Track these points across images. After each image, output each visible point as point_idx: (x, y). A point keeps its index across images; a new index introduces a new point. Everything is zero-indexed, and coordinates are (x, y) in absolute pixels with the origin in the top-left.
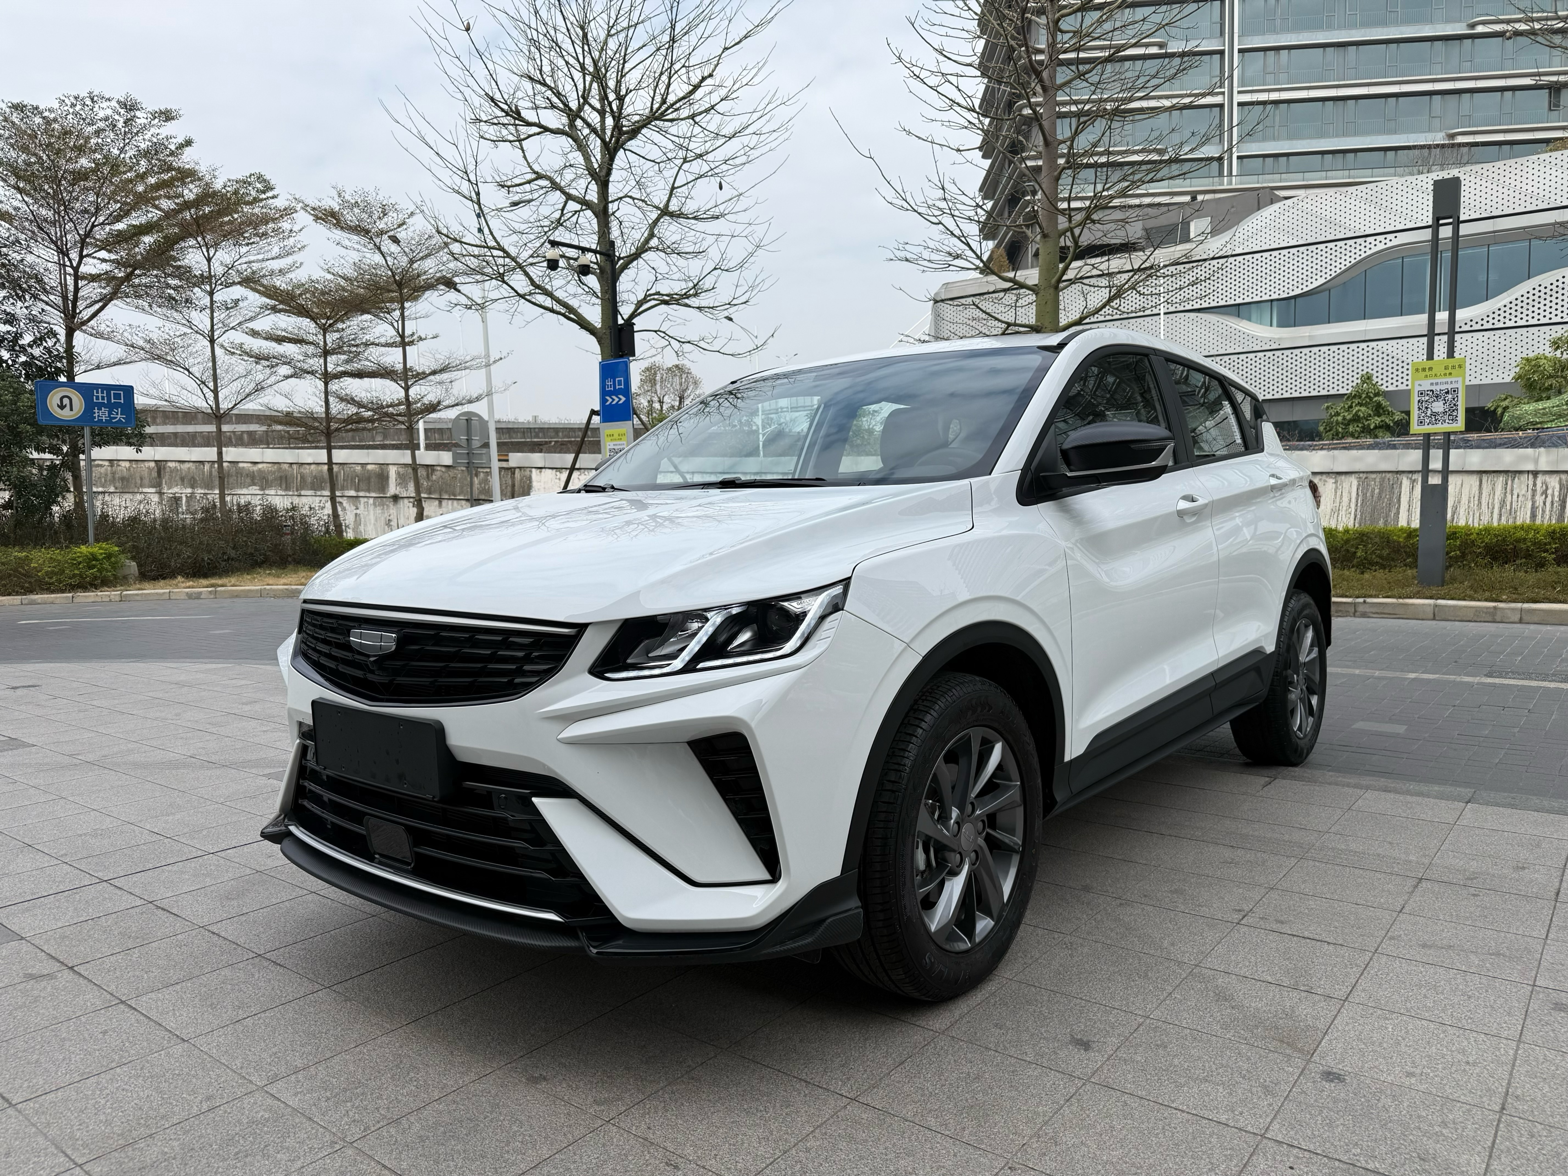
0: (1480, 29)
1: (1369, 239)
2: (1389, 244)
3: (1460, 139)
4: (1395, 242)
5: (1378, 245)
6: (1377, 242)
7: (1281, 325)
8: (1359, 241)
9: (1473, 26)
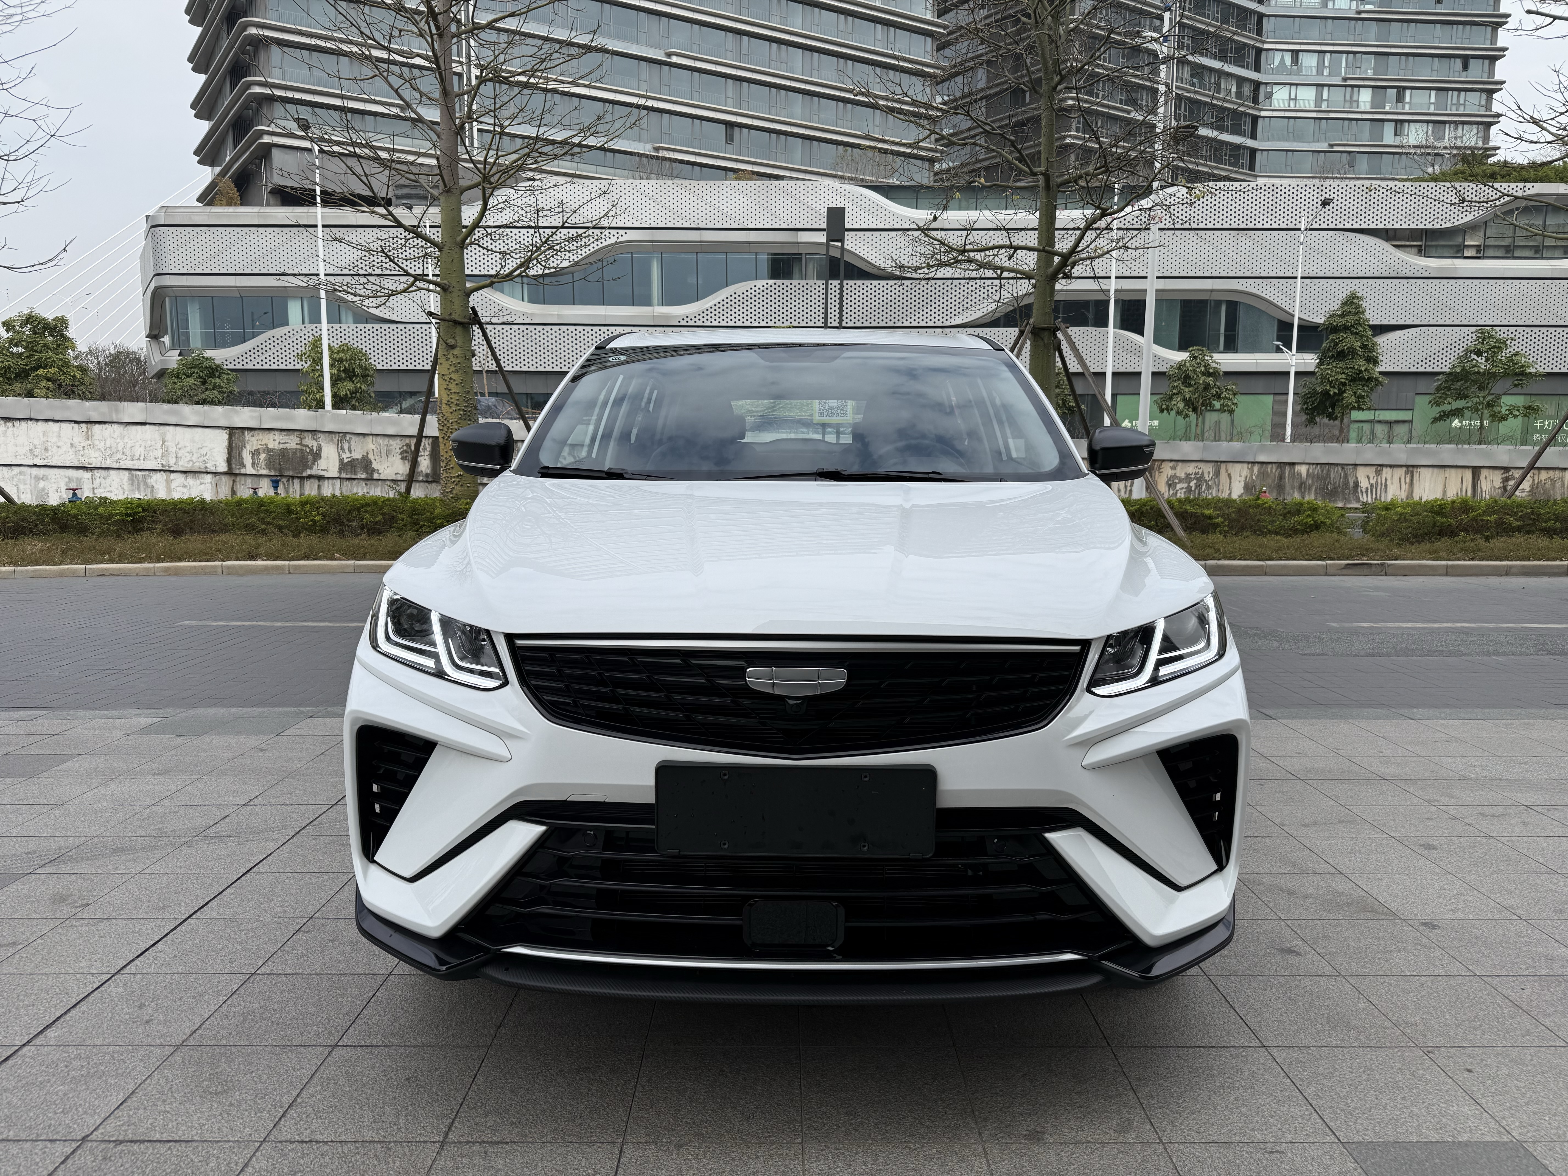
0: (675, 59)
1: (604, 231)
2: (621, 239)
3: (662, 154)
4: (625, 238)
5: (612, 238)
7: (531, 301)
8: (596, 231)
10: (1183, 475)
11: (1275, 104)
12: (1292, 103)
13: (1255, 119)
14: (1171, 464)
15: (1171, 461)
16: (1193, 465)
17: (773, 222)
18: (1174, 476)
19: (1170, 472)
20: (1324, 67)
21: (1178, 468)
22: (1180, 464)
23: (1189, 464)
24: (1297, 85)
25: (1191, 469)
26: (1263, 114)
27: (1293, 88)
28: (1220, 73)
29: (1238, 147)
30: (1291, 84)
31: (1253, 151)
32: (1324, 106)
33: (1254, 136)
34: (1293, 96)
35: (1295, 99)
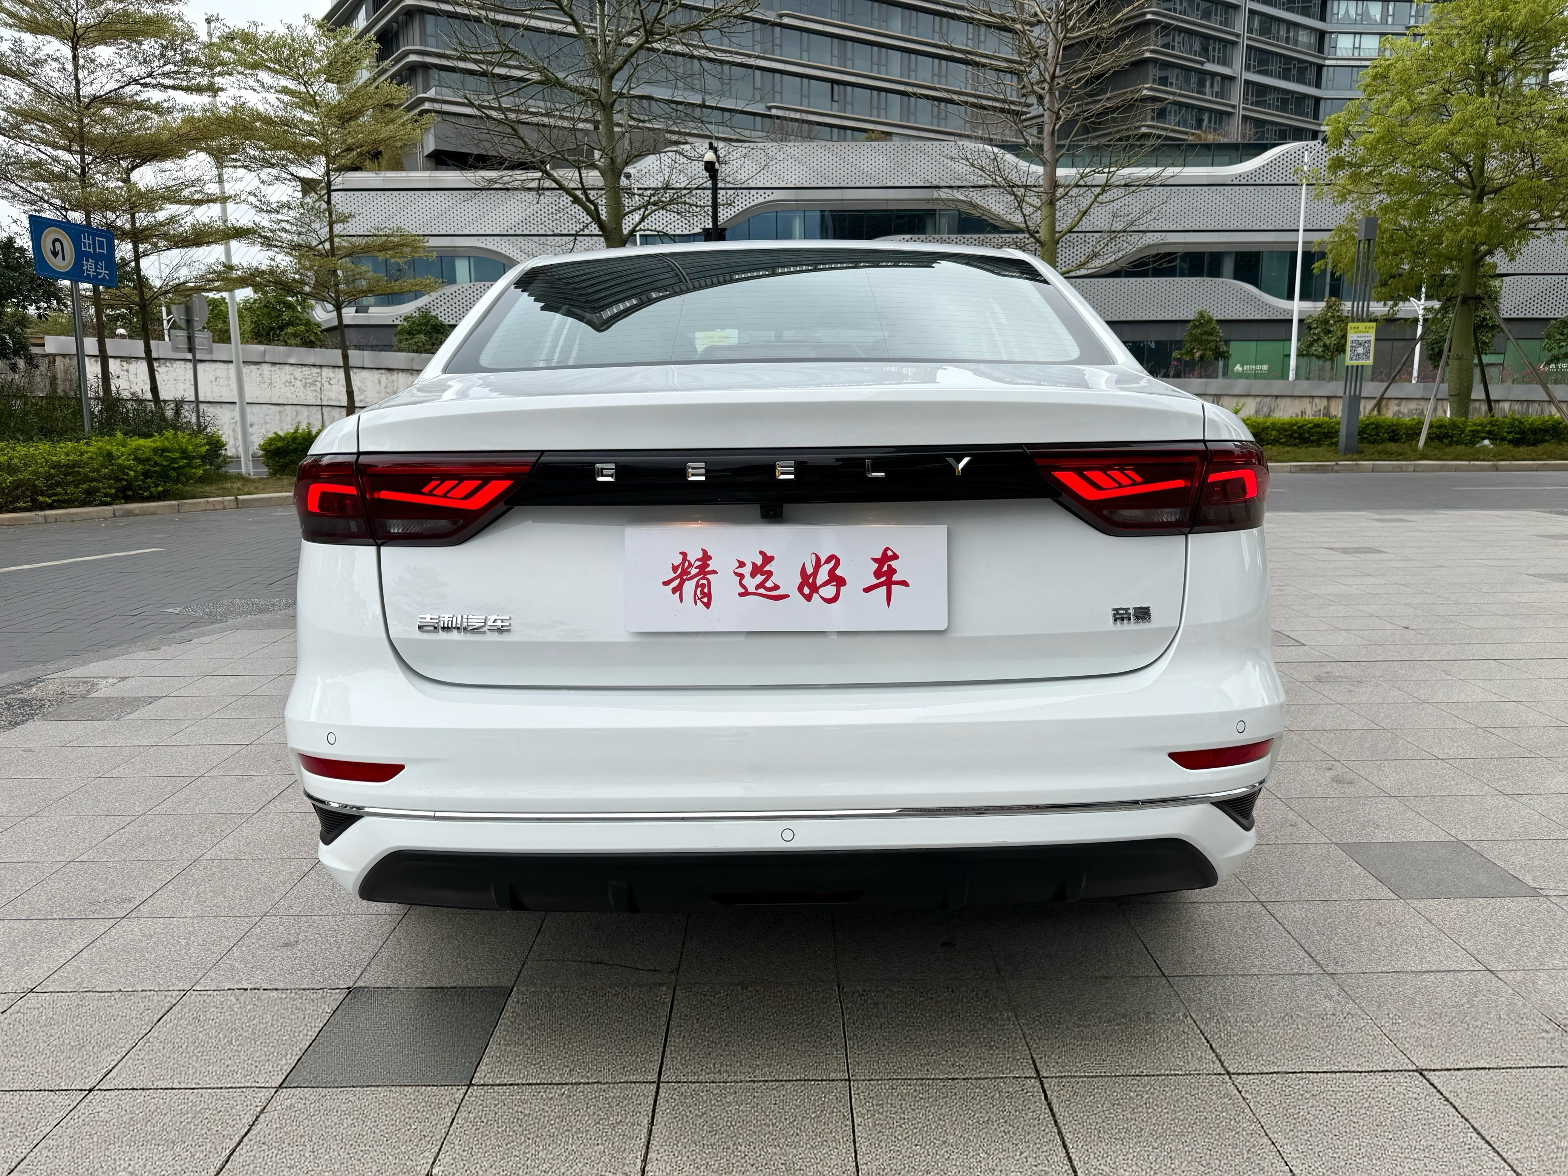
0: (786, 20)
1: (753, 192)
2: (768, 199)
3: (774, 112)
4: (772, 198)
6: (759, 195)
10: (1406, 411)
11: (1340, 53)
12: (1356, 51)
13: (1320, 67)
14: (1396, 402)
15: (1397, 399)
16: (1415, 402)
17: (911, 180)
18: (1399, 412)
19: (1396, 408)
20: (1388, 15)
21: (1403, 405)
22: (1404, 401)
23: (1411, 402)
24: (1361, 34)
25: (1413, 405)
26: (1328, 62)
27: (1358, 37)
28: (1289, 23)
29: (1305, 96)
30: (1355, 33)
31: (1317, 100)
33: (1318, 85)
34: (1357, 45)
35: (1359, 48)
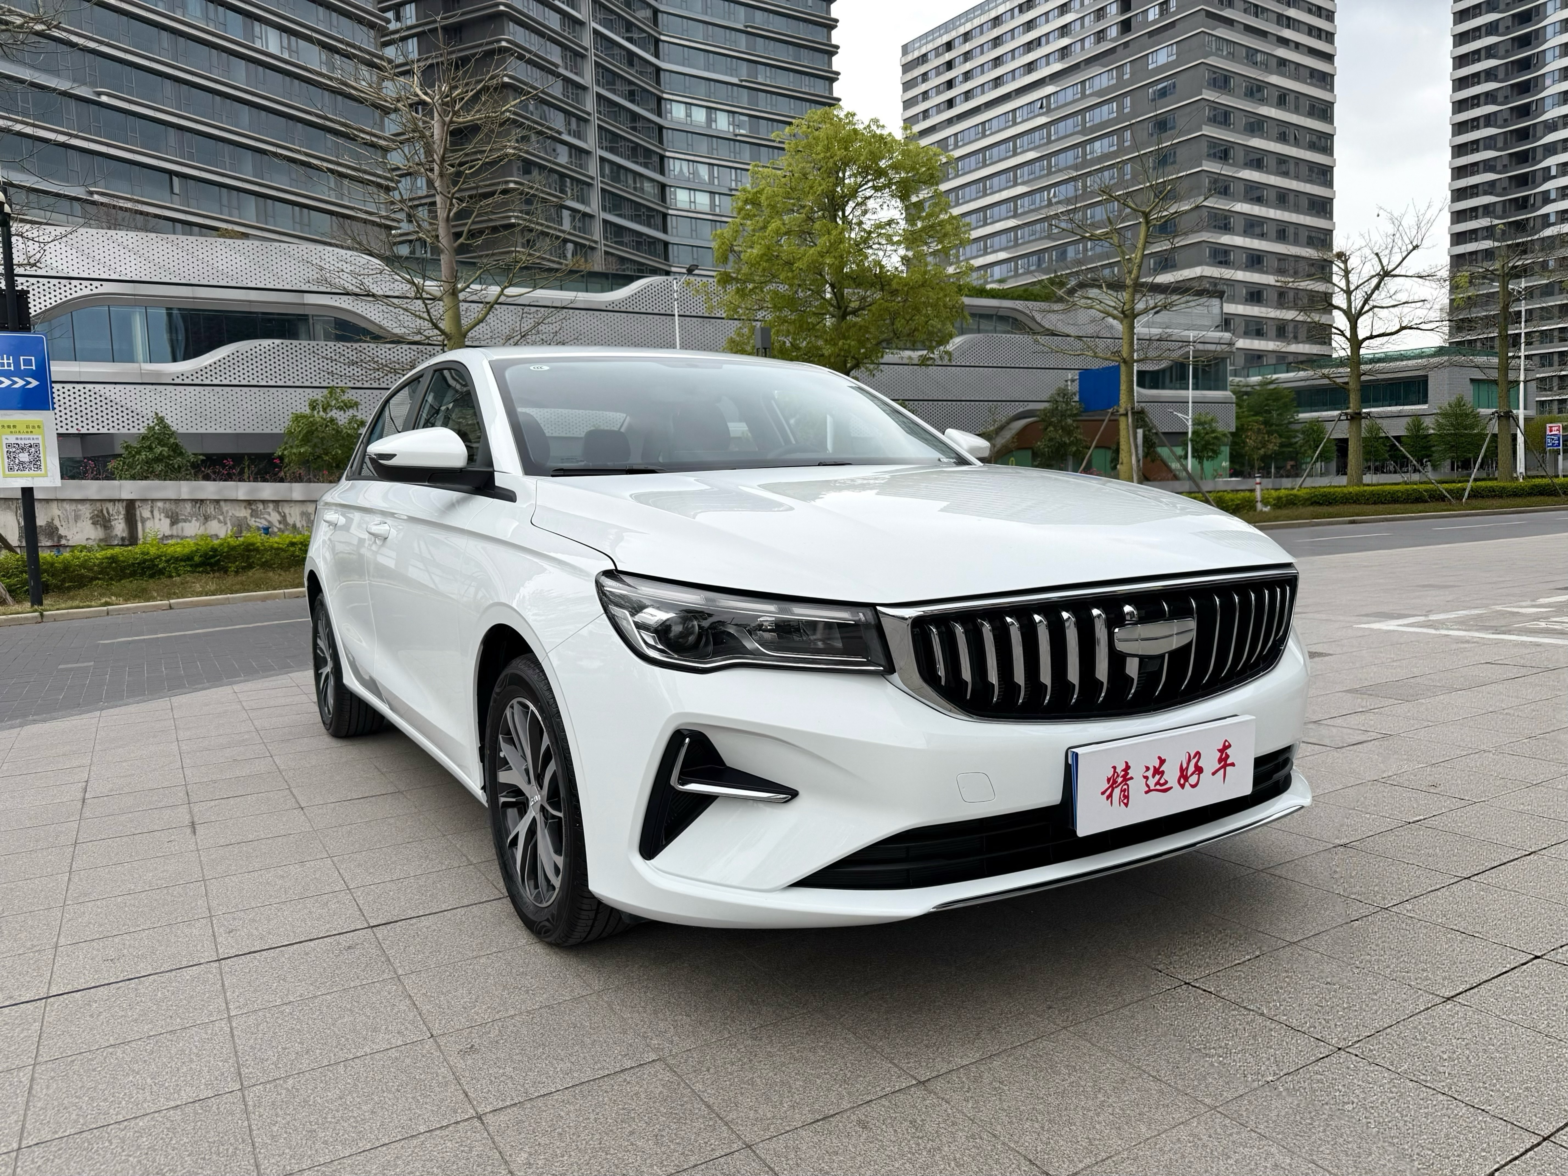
0: (104, 99)
1: (74, 282)
2: (95, 291)
4: (101, 290)
5: (84, 290)
6: (83, 287)
8: (63, 281)
9: (99, 94)
11: (679, 205)
12: (692, 205)
13: (665, 215)
20: (713, 177)
24: (694, 190)
26: (670, 212)
27: (692, 192)
28: (636, 174)
29: (655, 240)
30: (690, 189)
31: (666, 244)
32: (717, 210)
33: (665, 231)
34: (692, 200)
35: (694, 202)
